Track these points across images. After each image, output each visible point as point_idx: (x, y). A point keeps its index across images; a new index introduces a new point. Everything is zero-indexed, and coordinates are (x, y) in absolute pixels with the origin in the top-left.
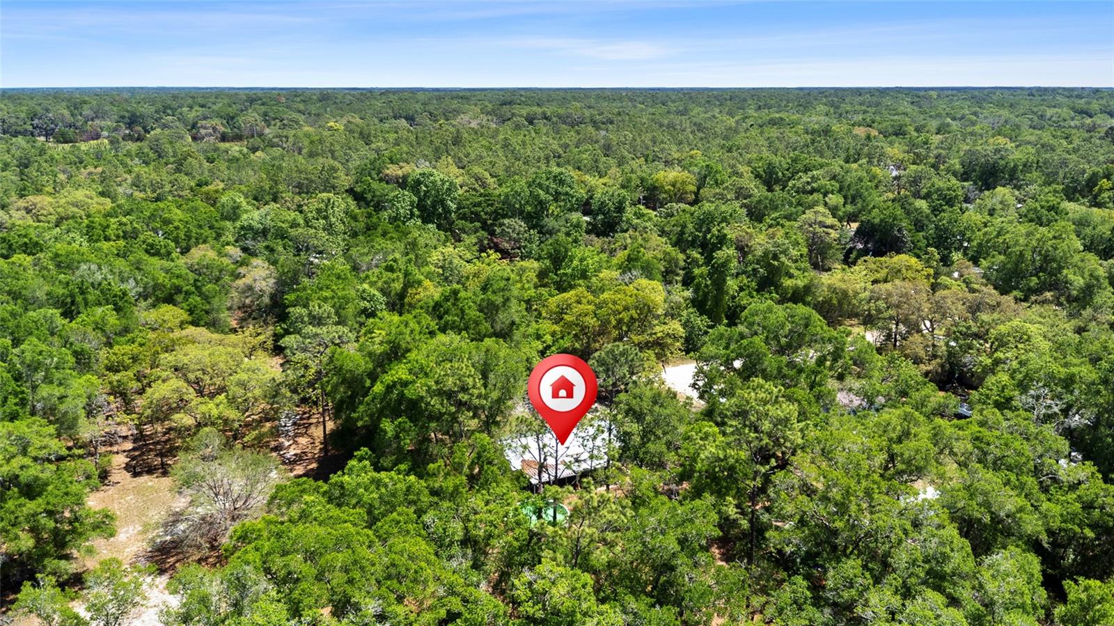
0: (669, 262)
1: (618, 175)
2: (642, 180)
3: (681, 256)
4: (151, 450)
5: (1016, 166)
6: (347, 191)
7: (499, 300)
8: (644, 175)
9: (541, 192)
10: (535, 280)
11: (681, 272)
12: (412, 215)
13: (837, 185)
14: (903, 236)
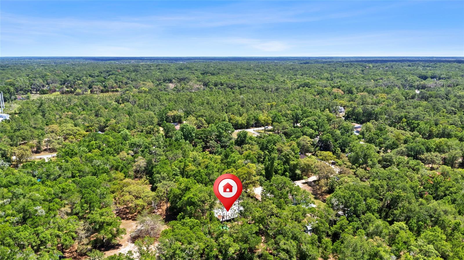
0: (259, 155)
1: (246, 116)
2: (254, 117)
3: (262, 153)
4: (121, 213)
5: (377, 113)
6: (157, 124)
7: (211, 172)
8: (255, 115)
9: (221, 129)
10: (220, 162)
11: (263, 157)
12: (182, 138)
13: (316, 123)
14: (331, 144)
